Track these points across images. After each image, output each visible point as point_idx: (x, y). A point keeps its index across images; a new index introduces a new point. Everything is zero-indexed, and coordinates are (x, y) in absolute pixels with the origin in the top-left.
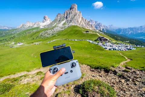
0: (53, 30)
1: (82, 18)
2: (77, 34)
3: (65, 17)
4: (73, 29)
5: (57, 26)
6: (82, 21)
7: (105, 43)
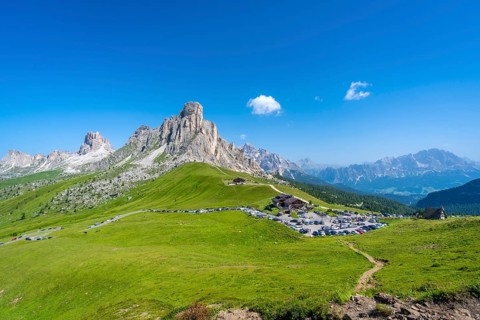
0: (116, 179)
1: (219, 140)
2: (205, 189)
3: (164, 136)
4: (192, 173)
5: (135, 166)
6: (220, 150)
7: (299, 213)
